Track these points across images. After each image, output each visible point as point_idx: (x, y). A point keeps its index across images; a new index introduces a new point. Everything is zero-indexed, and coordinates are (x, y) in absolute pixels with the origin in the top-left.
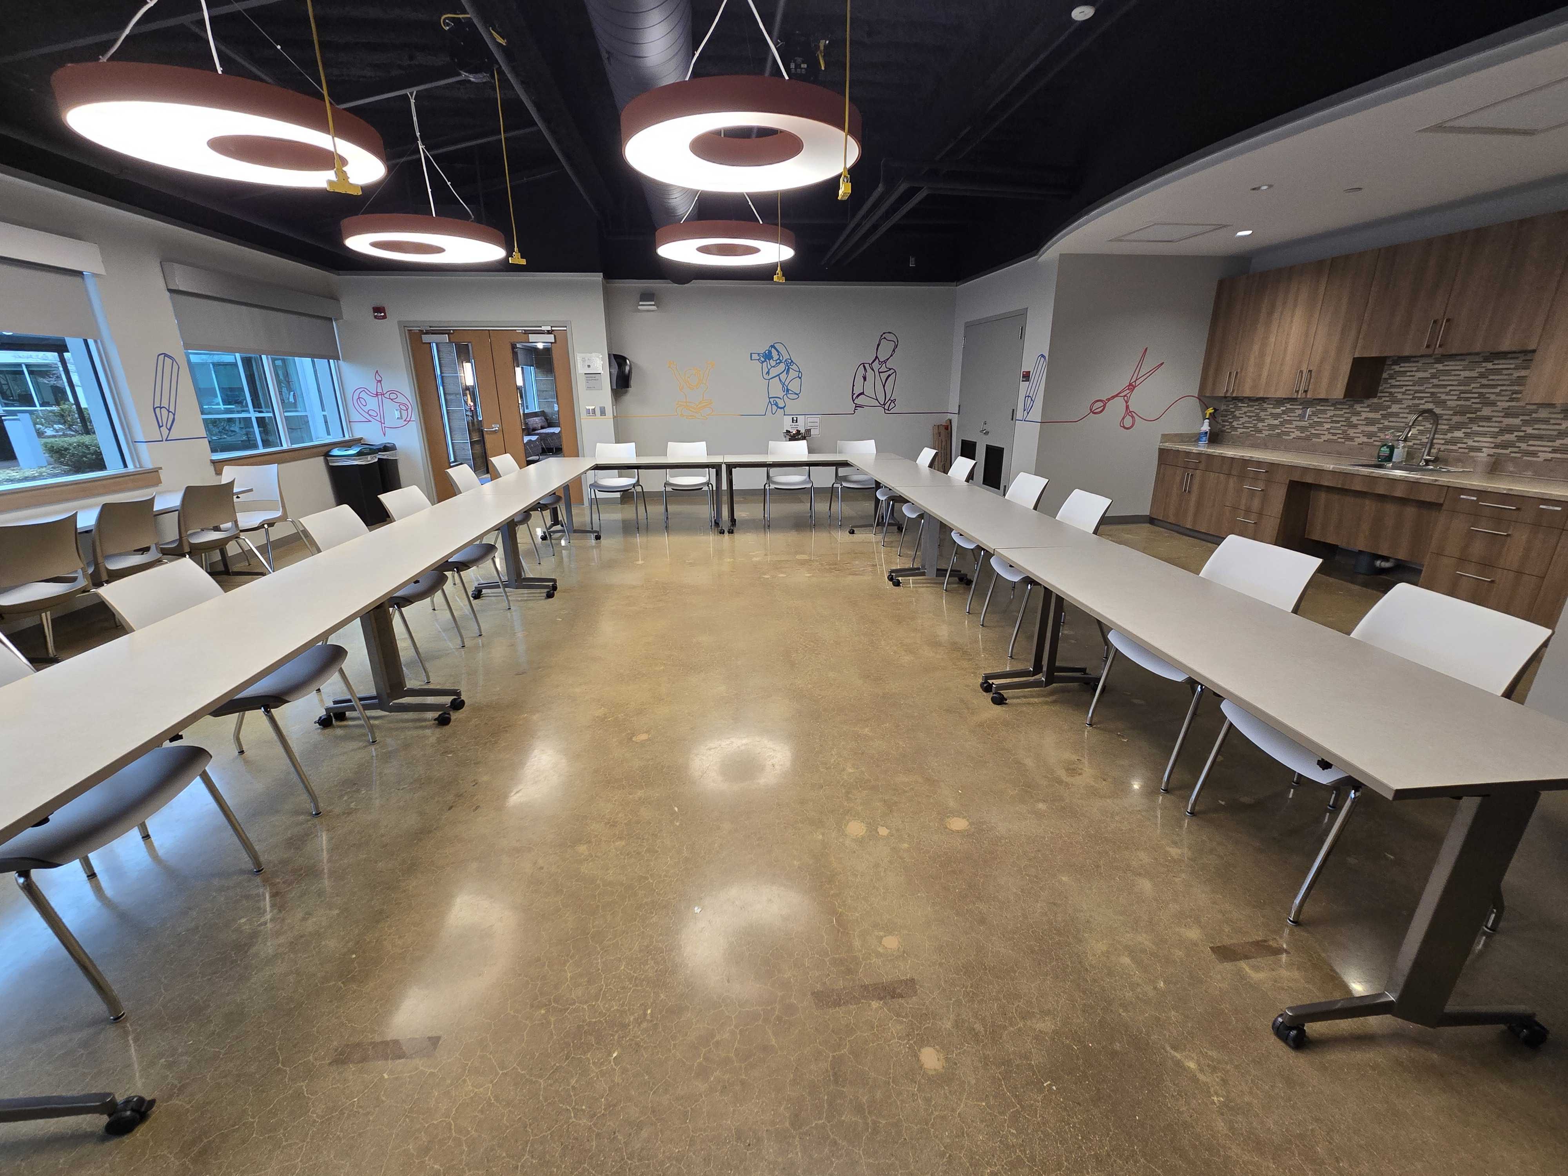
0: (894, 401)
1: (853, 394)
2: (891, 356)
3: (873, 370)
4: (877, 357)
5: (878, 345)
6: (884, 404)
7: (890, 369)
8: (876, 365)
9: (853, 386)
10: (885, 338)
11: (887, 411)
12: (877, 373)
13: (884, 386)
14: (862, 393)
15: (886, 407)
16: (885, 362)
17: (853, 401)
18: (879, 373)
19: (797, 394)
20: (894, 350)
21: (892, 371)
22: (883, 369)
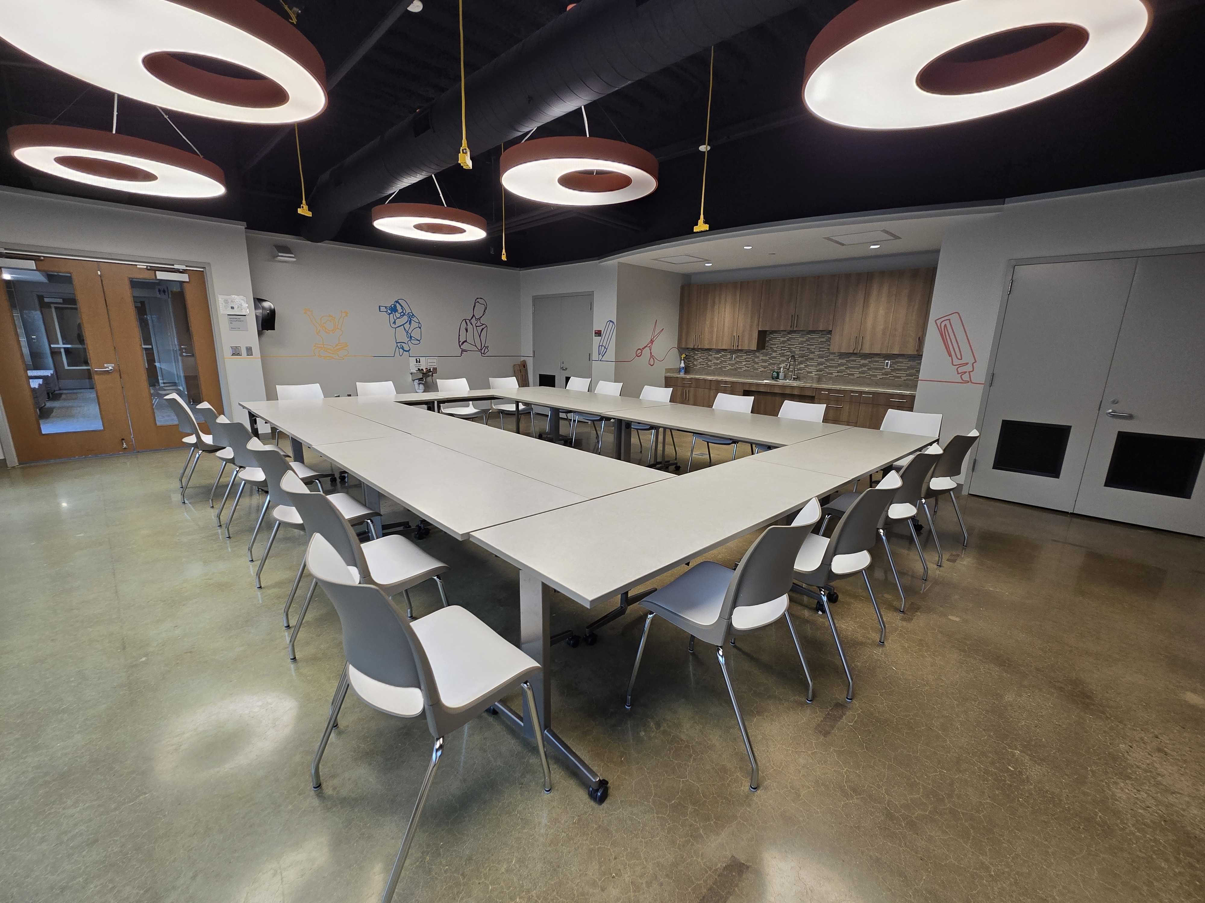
0: (487, 347)
1: (459, 342)
2: (483, 315)
3: (472, 324)
4: (474, 315)
5: (474, 307)
6: (481, 350)
7: (483, 324)
8: (474, 320)
9: (459, 335)
10: (478, 302)
11: (483, 355)
12: (475, 327)
13: (480, 336)
14: (466, 341)
15: (483, 352)
16: (479, 319)
17: (460, 347)
18: (476, 326)
19: (419, 340)
20: (484, 311)
21: (484, 326)
22: (479, 324)
